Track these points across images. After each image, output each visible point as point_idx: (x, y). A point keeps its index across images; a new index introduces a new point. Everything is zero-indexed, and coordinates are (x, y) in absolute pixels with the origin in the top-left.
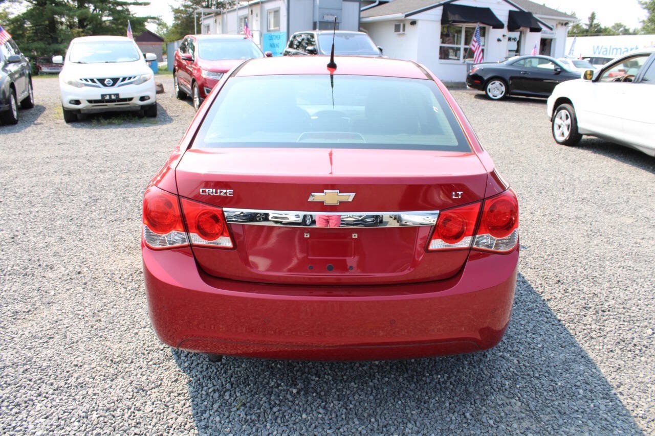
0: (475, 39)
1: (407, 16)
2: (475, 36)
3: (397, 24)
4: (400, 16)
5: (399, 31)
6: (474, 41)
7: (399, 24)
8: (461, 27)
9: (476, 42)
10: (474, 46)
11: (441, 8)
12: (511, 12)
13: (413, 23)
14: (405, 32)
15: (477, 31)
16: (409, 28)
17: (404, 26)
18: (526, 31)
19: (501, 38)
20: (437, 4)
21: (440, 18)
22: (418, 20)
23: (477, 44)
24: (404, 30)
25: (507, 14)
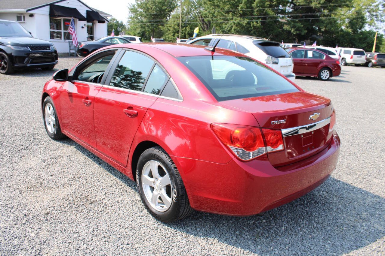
0: (71, 27)
1: (28, 11)
2: (71, 25)
3: (18, 15)
4: (23, 10)
5: (21, 20)
6: (71, 28)
7: (20, 15)
8: (61, 20)
9: (72, 29)
10: (72, 31)
11: (48, 7)
12: (87, 11)
13: (31, 15)
14: (26, 21)
15: (72, 22)
16: (28, 18)
17: (24, 17)
18: (96, 23)
19: (84, 26)
20: (46, 4)
21: (48, 13)
22: (35, 14)
23: (73, 30)
24: (24, 20)
25: (85, 12)
